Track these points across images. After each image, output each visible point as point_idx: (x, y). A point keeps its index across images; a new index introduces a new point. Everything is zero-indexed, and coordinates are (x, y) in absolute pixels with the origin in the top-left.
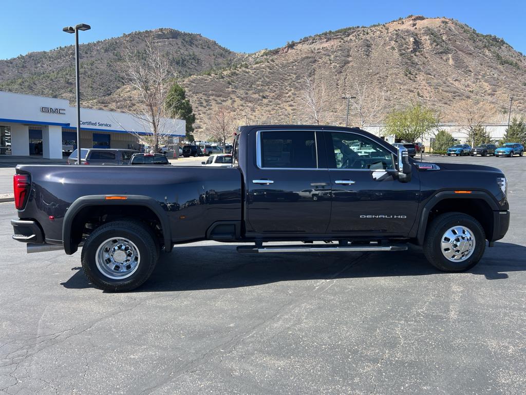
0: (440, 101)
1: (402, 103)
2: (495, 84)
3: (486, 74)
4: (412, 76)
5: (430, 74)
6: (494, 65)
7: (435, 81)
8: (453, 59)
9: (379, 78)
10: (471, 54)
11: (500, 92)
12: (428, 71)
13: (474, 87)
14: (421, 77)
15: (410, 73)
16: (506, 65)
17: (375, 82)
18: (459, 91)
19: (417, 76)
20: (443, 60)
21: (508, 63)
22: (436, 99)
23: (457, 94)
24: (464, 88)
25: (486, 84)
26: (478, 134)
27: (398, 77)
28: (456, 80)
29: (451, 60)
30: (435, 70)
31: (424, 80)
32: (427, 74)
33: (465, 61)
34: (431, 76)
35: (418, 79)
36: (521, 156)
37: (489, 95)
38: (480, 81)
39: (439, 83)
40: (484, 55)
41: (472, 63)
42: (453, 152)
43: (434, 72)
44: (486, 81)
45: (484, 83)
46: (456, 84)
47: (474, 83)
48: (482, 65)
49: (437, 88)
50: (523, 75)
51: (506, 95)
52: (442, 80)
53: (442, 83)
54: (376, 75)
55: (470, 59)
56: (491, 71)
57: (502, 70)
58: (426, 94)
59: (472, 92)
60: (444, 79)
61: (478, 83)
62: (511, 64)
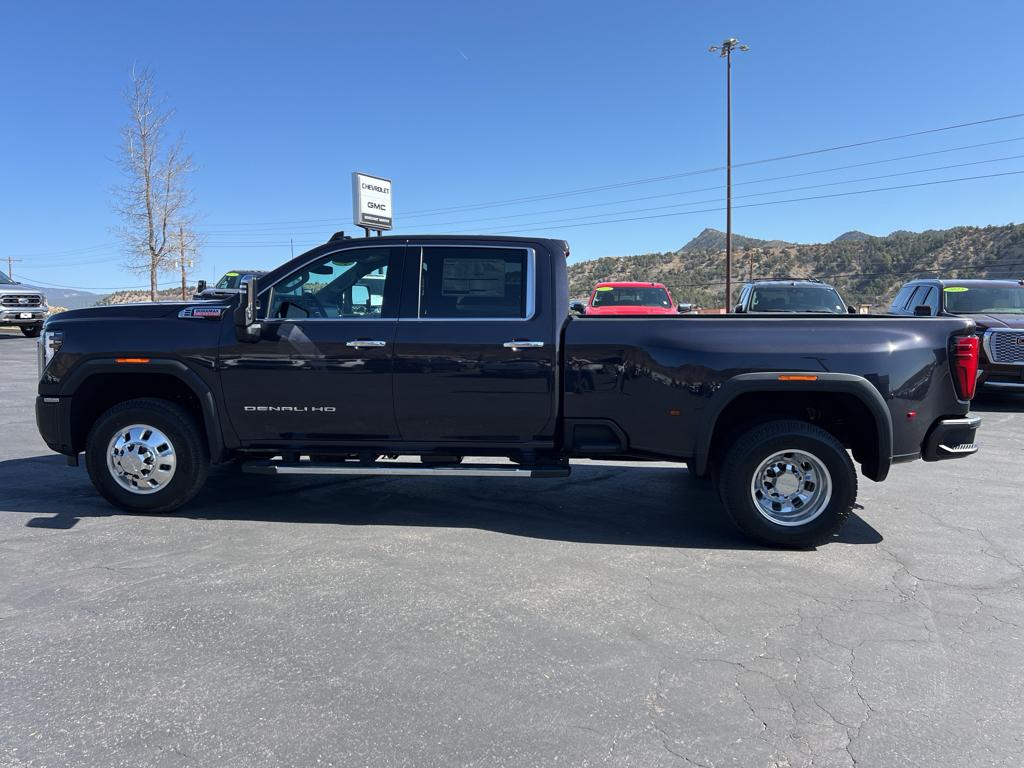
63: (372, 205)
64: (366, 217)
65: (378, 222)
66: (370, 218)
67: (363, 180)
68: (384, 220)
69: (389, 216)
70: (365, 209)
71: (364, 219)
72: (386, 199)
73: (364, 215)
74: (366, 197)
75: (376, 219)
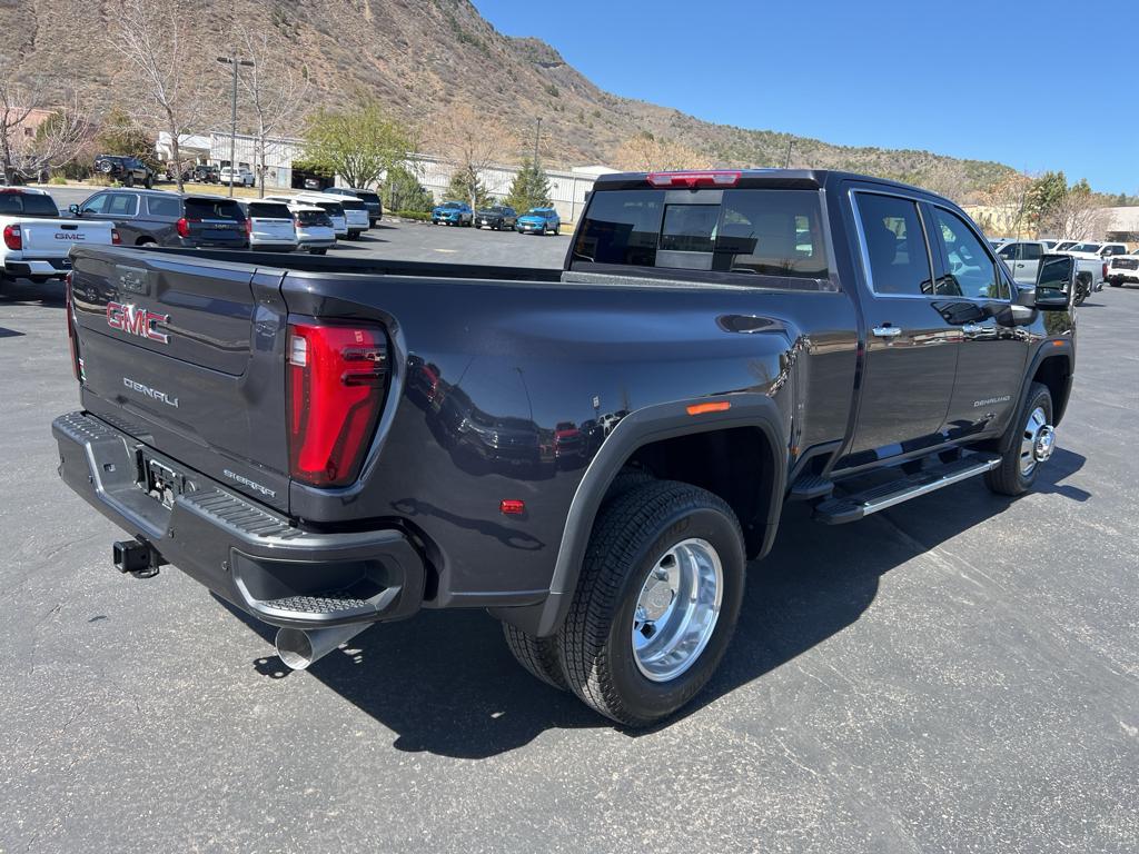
0: (351, 97)
1: (270, 89)
2: (452, 79)
3: (433, 55)
4: (288, 29)
5: (327, 34)
6: (447, 39)
7: (339, 50)
8: (372, 10)
9: (212, 18)
10: (405, 6)
11: (460, 98)
12: (323, 26)
13: (413, 79)
14: (308, 35)
15: (284, 22)
16: (469, 44)
17: (203, 27)
18: (386, 83)
19: (300, 31)
20: (352, 6)
21: (471, 41)
22: (343, 93)
23: (383, 88)
24: (395, 77)
25: (435, 77)
26: (463, 182)
27: (257, 23)
28: (379, 58)
29: (367, 11)
30: (336, 25)
31: (315, 43)
32: (320, 31)
33: (395, 18)
34: (329, 38)
35: (303, 38)
36: (556, 234)
37: (442, 101)
38: (424, 70)
39: (347, 56)
40: (429, 13)
41: (410, 27)
42: (444, 218)
43: (336, 31)
44: (435, 71)
45: (432, 75)
46: (381, 65)
47: (413, 70)
48: (426, 35)
49: (344, 68)
50: (496, 71)
51: (471, 106)
52: (352, 51)
53: (354, 60)
54: (202, 7)
55: (404, 17)
56: (443, 52)
57: (462, 53)
58: (322, 78)
59: (410, 88)
60: (357, 50)
61: (420, 73)
62: (476, 45)
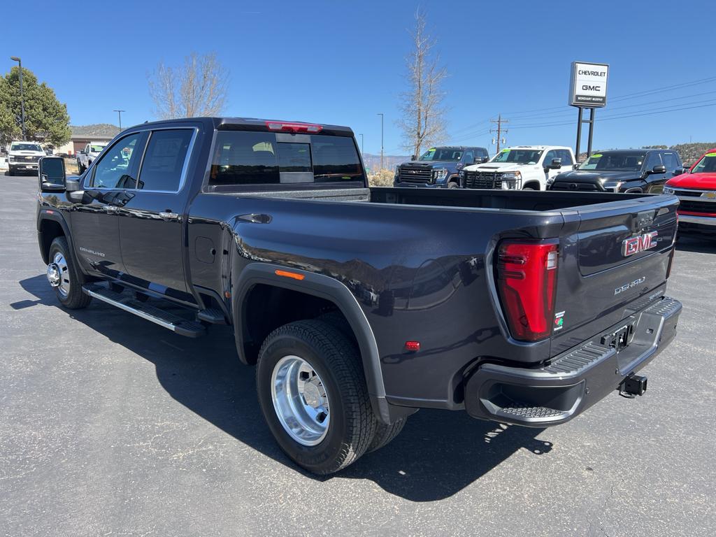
63: (586, 88)
64: (579, 98)
65: (592, 101)
66: (583, 98)
67: (580, 67)
68: (597, 99)
69: (604, 95)
70: (579, 91)
71: (577, 100)
72: (601, 82)
73: (577, 96)
74: (581, 81)
75: (589, 99)
